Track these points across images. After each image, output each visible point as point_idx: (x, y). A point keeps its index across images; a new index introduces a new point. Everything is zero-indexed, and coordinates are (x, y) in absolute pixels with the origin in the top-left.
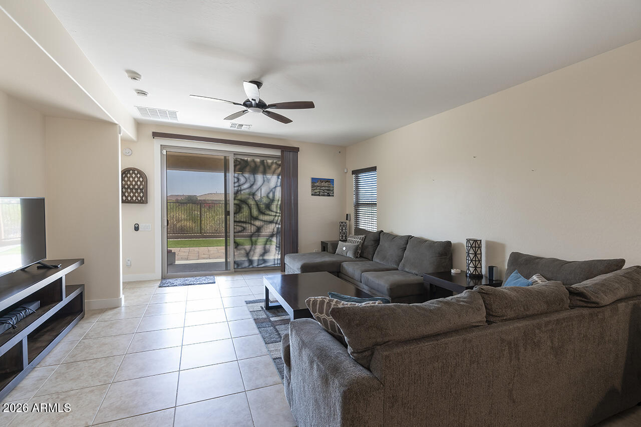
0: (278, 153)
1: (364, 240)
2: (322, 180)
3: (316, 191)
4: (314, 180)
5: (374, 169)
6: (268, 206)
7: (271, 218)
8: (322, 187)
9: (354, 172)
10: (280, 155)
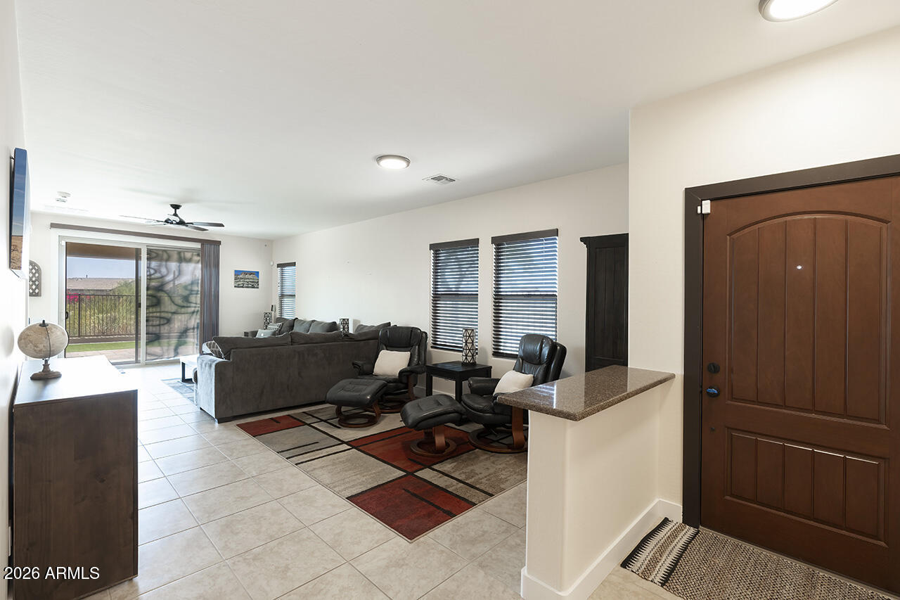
0: (198, 246)
1: (281, 327)
2: (246, 273)
3: (240, 283)
4: (237, 273)
5: (294, 264)
6: (186, 299)
7: (193, 309)
8: (247, 279)
9: (279, 266)
10: (200, 247)
